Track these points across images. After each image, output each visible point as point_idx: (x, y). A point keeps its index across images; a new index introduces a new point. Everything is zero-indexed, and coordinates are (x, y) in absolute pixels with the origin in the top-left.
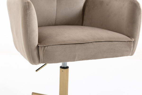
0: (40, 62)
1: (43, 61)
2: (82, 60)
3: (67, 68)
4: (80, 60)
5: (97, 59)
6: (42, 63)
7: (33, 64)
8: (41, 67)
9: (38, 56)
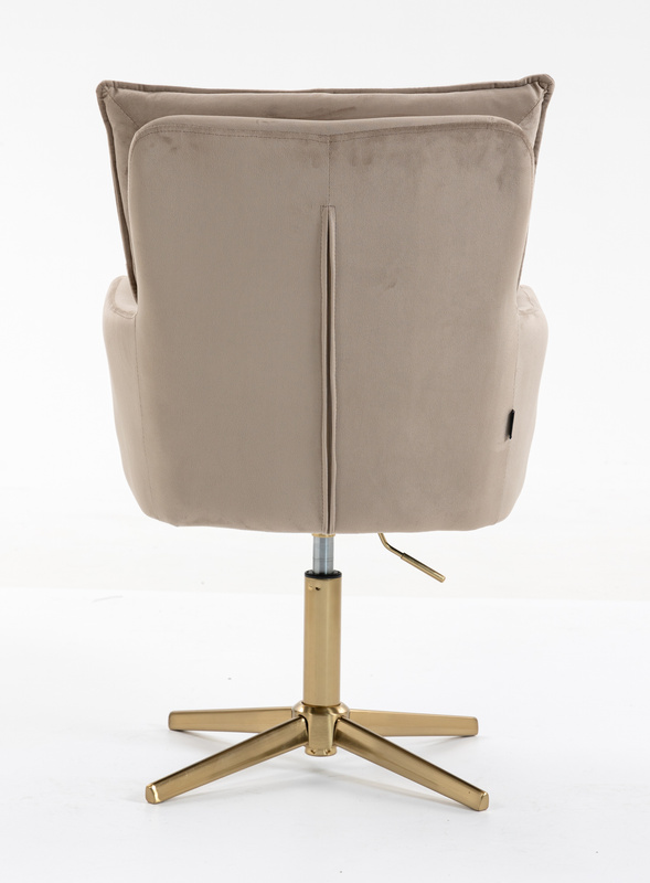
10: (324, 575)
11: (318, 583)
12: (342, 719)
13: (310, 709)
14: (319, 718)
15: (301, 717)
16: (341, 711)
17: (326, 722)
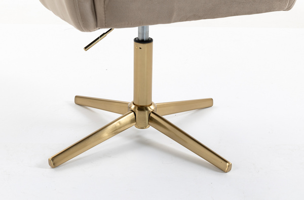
0: (97, 26)
1: (104, 22)
2: (187, 20)
3: (150, 41)
4: (183, 21)
5: (217, 18)
6: (102, 27)
7: (82, 30)
8: (101, 36)
9: (92, 12)
10: (144, 41)
11: (141, 45)
12: (152, 112)
13: (137, 108)
14: (142, 112)
15: (133, 111)
16: (152, 108)
17: (145, 114)
